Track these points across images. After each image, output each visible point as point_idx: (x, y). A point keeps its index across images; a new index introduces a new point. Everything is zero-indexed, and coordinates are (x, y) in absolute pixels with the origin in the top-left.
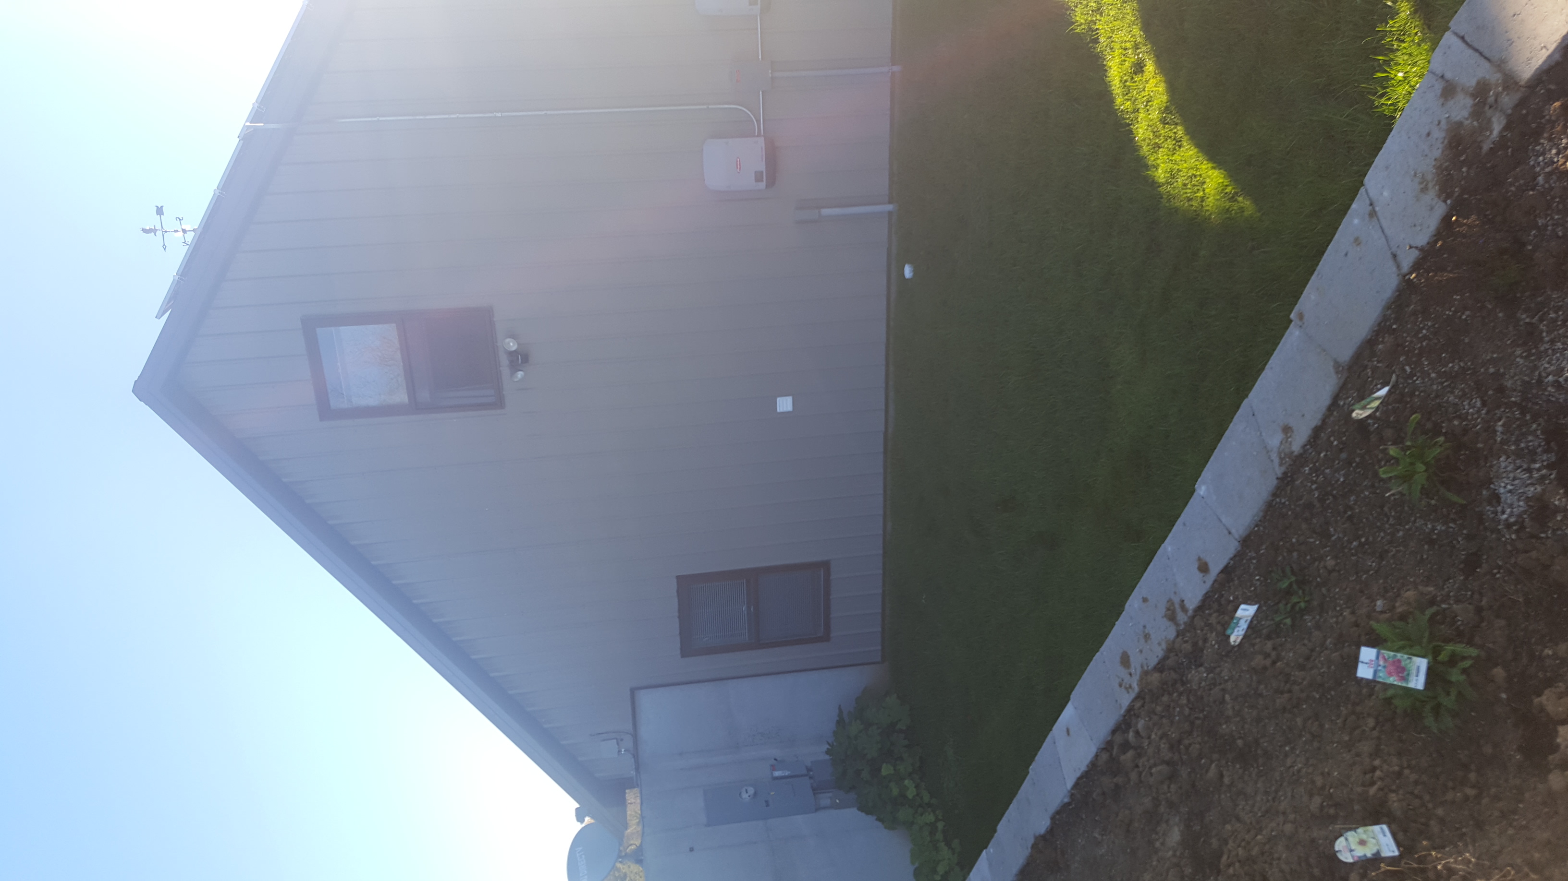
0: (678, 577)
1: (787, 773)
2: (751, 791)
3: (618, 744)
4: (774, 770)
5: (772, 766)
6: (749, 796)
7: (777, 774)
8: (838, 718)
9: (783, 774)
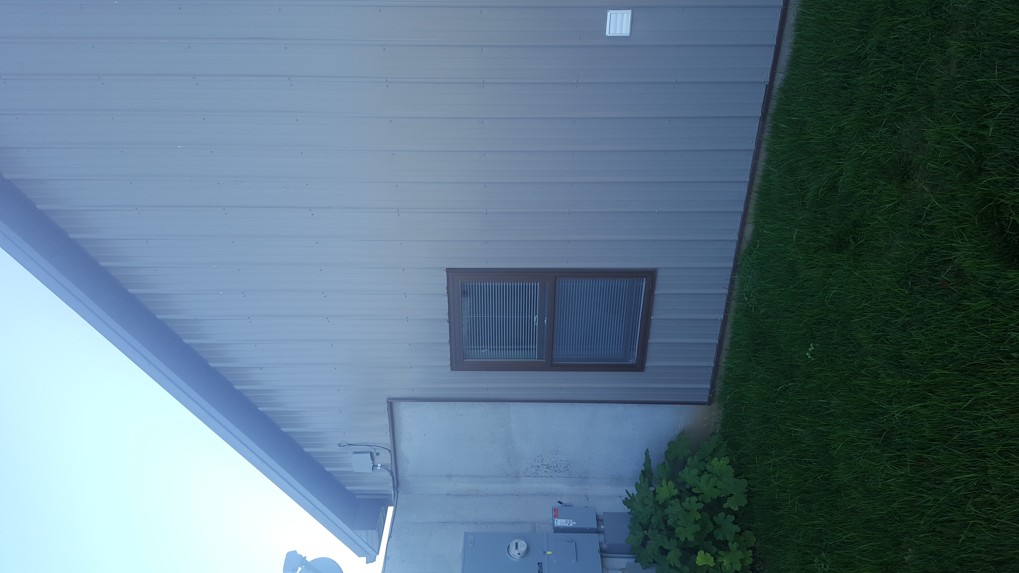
0: (449, 270)
1: (571, 524)
2: (523, 547)
3: (372, 458)
4: (556, 516)
5: (555, 510)
6: (519, 554)
7: (560, 523)
8: (643, 468)
9: (567, 525)
